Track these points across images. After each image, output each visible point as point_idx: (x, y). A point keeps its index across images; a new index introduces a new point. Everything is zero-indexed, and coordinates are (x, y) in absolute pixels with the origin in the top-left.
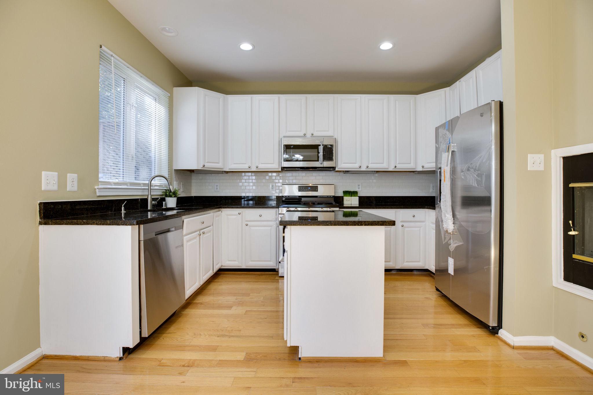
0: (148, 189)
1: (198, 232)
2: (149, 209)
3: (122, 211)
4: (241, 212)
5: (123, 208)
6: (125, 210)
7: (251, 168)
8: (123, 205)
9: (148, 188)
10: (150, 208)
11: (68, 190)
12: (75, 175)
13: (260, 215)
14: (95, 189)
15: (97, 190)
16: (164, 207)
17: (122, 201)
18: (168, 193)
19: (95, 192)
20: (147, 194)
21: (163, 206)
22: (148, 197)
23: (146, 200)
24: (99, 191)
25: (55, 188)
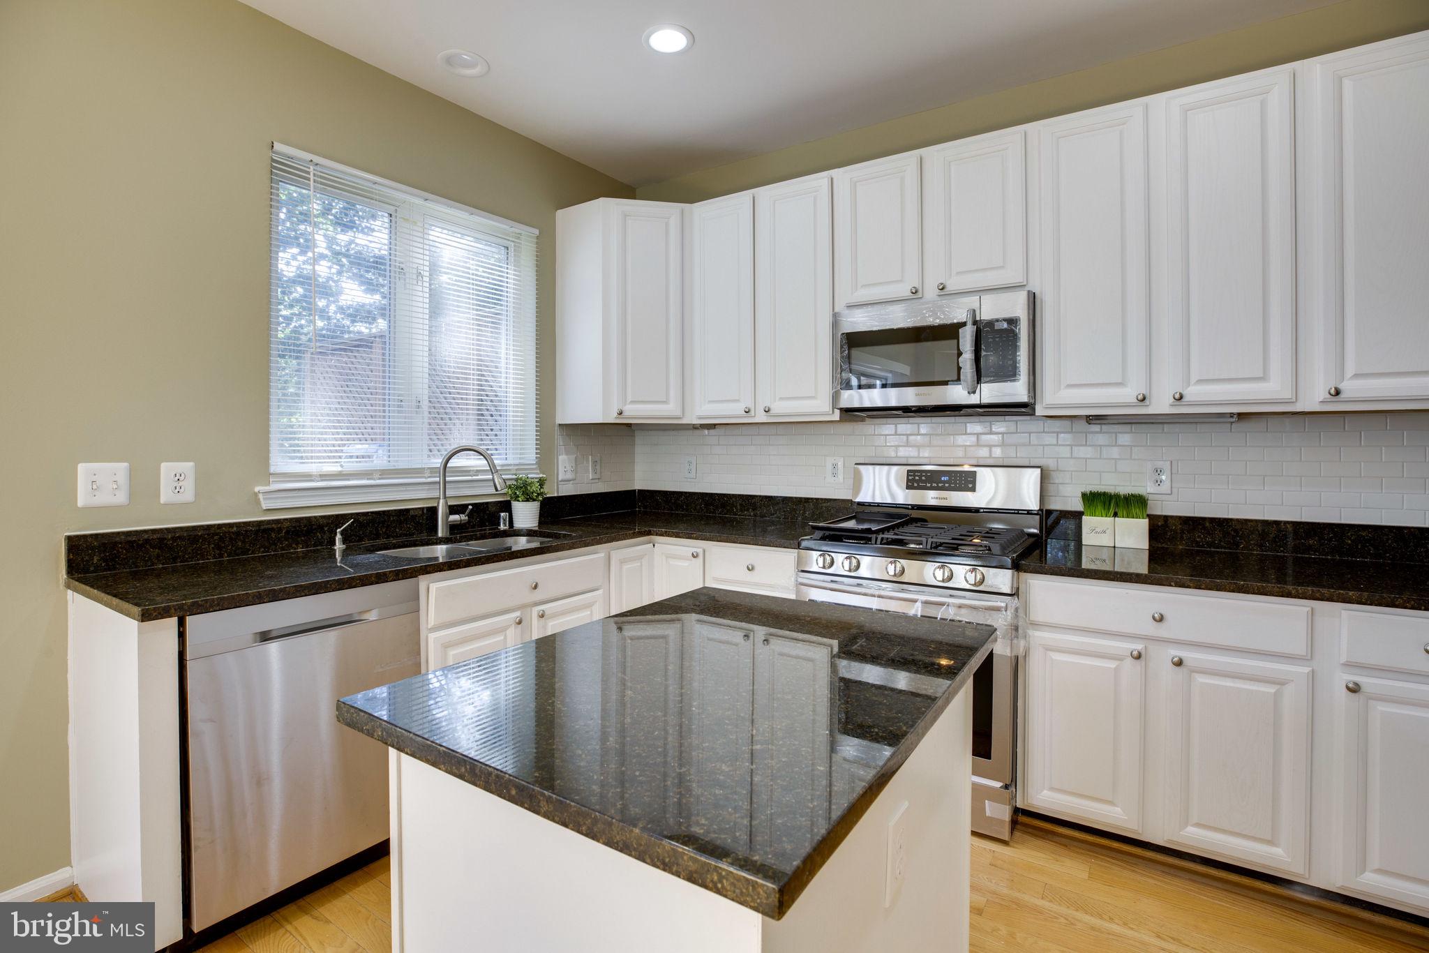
0: (439, 483)
1: (518, 614)
2: (440, 535)
3: (335, 544)
4: (700, 551)
5: (338, 537)
6: (344, 541)
7: (752, 413)
8: (338, 530)
9: (438, 479)
10: (443, 532)
11: (162, 502)
12: (187, 467)
13: (750, 567)
14: (256, 494)
15: (261, 496)
16: (502, 527)
17: (339, 520)
18: (524, 490)
19: (258, 502)
20: (436, 494)
21: (499, 525)
22: (438, 503)
23: (433, 511)
24: (264, 499)
25: (121, 498)
